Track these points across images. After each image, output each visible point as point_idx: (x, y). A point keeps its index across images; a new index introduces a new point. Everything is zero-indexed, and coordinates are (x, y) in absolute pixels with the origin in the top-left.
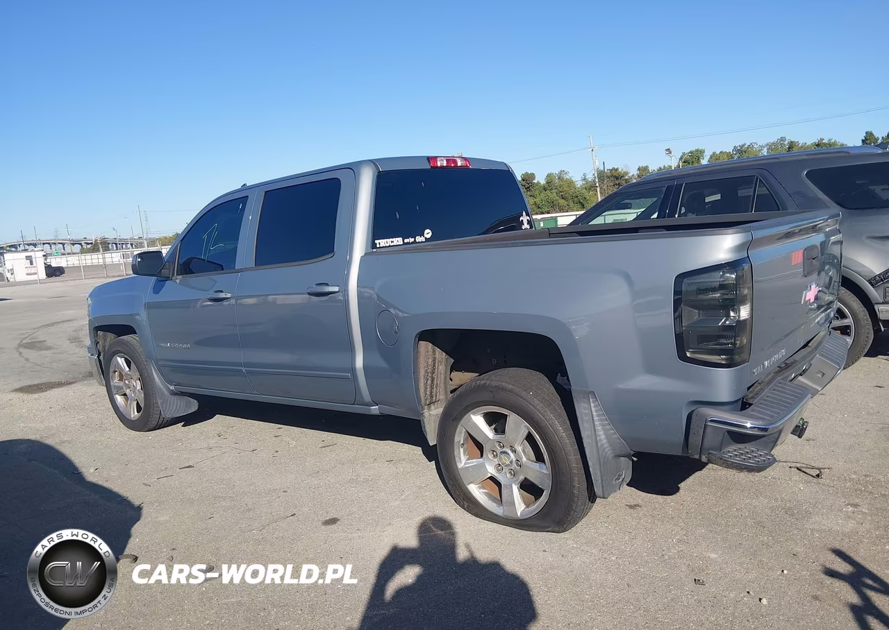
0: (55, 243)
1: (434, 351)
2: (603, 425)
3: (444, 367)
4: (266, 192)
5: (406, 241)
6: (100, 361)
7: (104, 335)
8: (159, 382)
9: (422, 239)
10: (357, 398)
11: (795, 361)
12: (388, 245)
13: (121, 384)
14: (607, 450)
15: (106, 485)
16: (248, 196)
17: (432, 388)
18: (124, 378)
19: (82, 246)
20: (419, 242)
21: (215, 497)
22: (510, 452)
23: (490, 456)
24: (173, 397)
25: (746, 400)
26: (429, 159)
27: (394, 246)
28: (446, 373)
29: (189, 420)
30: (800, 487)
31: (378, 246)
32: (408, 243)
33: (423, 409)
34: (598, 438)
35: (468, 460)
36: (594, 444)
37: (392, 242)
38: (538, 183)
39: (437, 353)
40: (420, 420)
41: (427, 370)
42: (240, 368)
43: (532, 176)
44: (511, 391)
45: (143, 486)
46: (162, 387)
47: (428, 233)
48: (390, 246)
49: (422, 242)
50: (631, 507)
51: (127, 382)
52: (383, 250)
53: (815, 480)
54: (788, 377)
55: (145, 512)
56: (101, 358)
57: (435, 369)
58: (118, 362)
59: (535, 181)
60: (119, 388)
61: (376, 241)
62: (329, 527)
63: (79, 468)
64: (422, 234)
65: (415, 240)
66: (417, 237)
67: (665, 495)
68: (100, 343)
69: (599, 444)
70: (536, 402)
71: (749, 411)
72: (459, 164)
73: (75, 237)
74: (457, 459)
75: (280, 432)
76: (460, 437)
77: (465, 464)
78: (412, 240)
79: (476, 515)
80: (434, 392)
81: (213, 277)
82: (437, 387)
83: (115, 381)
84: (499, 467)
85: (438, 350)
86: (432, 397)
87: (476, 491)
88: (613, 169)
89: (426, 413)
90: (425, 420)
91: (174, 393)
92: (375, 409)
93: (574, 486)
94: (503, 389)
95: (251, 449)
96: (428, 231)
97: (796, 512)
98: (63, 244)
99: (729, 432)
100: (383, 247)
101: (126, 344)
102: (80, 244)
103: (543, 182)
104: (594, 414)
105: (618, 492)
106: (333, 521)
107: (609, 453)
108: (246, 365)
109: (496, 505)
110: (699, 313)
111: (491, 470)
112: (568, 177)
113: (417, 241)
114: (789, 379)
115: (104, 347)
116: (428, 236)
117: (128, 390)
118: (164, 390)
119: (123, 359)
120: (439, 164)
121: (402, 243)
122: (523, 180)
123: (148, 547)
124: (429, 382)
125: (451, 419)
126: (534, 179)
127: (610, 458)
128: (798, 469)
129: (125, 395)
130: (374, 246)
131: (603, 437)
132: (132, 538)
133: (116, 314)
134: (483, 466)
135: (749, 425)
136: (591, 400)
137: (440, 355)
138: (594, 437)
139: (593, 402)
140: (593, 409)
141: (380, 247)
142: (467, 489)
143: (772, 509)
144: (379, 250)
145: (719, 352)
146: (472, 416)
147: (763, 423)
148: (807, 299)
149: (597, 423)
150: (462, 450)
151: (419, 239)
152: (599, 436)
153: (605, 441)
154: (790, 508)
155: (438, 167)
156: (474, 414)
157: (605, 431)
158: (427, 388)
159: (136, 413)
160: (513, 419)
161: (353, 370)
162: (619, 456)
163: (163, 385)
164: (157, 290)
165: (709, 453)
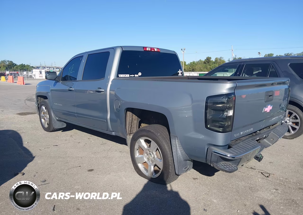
0: (51, 68)
1: (132, 116)
2: (180, 148)
3: (136, 121)
4: (89, 55)
5: (131, 76)
6: (38, 107)
7: (40, 98)
8: (53, 116)
9: (137, 76)
10: (108, 129)
11: (260, 133)
12: (123, 77)
13: (44, 115)
14: (181, 157)
15: (28, 148)
16: (83, 56)
17: (131, 128)
18: (45, 113)
19: (60, 69)
20: (136, 77)
21: (59, 157)
22: (152, 154)
23: (146, 155)
24: (58, 121)
25: (230, 145)
26: (144, 47)
27: (126, 77)
28: (137, 123)
29: (64, 130)
30: (259, 180)
31: (119, 77)
32: (132, 77)
33: (127, 135)
34: (178, 153)
35: (139, 155)
36: (176, 155)
37: (125, 76)
38: (212, 61)
39: (134, 116)
40: (126, 139)
41: (129, 122)
42: (75, 114)
43: (210, 58)
44: (152, 133)
45: (39, 150)
46: (54, 118)
47: (140, 74)
48: (124, 77)
49: (137, 77)
50: (194, 179)
51: (45, 115)
52: (121, 78)
53: (266, 178)
54: (255, 139)
55: (35, 159)
56: (39, 106)
57: (132, 122)
58: (43, 108)
59: (211, 60)
60: (43, 117)
61: (119, 75)
62: (89, 172)
63: (23, 142)
64: (137, 74)
65: (134, 76)
66: (135, 75)
67: (208, 176)
68: (39, 101)
69: (178, 155)
70: (160, 137)
71: (229, 150)
72: (156, 50)
73: (58, 66)
74: (135, 154)
75: (91, 137)
76: (136, 147)
77: (138, 156)
78: (133, 76)
79: (139, 175)
80: (132, 130)
81: (73, 82)
82: (133, 128)
83: (42, 114)
84: (148, 159)
85: (134, 115)
86: (131, 131)
87: (140, 166)
88: (240, 58)
89: (128, 137)
90: (127, 139)
91: (58, 120)
92: (113, 134)
93: (170, 169)
94: (150, 131)
95: (78, 142)
96: (140, 73)
97: (253, 189)
98: (54, 68)
99: (220, 157)
100: (121, 77)
101: (45, 102)
102: (59, 69)
103: (214, 60)
104: (177, 144)
105: (185, 173)
106: (92, 170)
107: (182, 159)
108: (77, 113)
109: (146, 172)
110: (214, 112)
111: (146, 160)
112: (223, 60)
113: (135, 76)
114: (256, 139)
115: (40, 103)
116: (140, 75)
117: (45, 118)
118: (55, 119)
119: (44, 107)
120: (148, 50)
121: (129, 76)
122: (207, 59)
123: (30, 171)
124: (130, 126)
125: (135, 140)
126: (211, 59)
127: (182, 161)
128: (261, 173)
129: (44, 119)
130: (118, 76)
131: (180, 153)
132: (26, 167)
133: (43, 92)
134: (143, 158)
135: (229, 156)
136: (176, 139)
137: (135, 117)
138: (176, 152)
139: (177, 140)
140: (177, 142)
141: (120, 77)
142: (137, 165)
143: (245, 187)
144: (120, 78)
145: (220, 127)
146: (140, 140)
147: (234, 155)
148: (265, 111)
149: (178, 147)
150: (137, 151)
151: (136, 76)
152: (178, 152)
153: (180, 154)
154: (252, 187)
155: (147, 51)
156: (141, 139)
157: (181, 151)
158: (129, 128)
159: (47, 126)
160: (153, 143)
161: (107, 119)
162: (186, 160)
163: (54, 117)
164: (55, 85)
165: (213, 164)
